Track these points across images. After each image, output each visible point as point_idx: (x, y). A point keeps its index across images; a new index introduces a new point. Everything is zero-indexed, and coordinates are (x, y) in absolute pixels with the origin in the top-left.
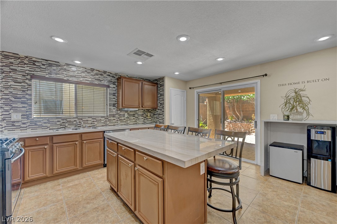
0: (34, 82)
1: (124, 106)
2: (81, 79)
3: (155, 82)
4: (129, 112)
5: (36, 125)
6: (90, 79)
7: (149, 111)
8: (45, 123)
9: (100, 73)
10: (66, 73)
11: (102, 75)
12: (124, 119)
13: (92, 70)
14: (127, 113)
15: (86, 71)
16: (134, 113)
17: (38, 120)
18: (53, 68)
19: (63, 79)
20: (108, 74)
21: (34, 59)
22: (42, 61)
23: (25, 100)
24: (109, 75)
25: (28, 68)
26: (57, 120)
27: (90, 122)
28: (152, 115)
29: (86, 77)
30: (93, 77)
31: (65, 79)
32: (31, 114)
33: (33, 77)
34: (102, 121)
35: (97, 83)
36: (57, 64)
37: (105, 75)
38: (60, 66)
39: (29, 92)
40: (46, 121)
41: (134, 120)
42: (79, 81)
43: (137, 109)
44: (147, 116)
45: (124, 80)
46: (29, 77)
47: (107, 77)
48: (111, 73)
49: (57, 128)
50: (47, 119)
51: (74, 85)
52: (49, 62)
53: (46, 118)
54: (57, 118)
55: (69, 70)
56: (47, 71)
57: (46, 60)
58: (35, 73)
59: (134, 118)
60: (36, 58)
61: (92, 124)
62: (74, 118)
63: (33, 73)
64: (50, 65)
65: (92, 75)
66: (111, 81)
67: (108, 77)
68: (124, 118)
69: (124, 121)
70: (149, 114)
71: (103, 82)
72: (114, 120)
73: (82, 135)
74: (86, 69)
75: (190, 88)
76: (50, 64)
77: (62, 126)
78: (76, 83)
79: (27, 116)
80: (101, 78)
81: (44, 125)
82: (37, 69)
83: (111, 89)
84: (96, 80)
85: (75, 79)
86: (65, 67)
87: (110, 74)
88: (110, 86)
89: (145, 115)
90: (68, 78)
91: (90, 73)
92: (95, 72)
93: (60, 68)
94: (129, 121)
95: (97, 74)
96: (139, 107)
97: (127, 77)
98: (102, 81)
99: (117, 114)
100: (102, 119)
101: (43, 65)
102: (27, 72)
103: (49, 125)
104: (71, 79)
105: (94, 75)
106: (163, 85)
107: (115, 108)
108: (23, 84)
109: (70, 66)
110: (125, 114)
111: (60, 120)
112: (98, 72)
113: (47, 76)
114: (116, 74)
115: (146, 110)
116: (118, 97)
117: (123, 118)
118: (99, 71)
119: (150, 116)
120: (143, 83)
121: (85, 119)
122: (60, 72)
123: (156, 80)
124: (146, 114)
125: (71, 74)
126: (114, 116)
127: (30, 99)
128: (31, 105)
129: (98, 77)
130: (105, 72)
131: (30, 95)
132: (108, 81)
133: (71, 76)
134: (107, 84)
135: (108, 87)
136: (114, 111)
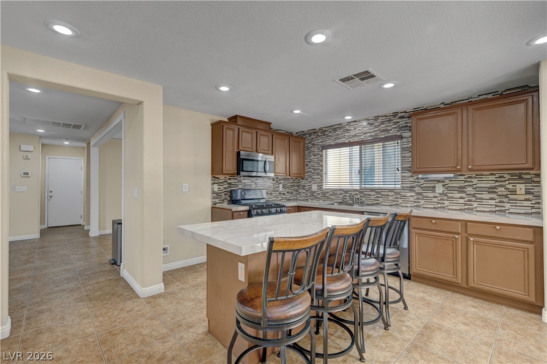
2: (363, 137)
4: (447, 182)
5: (325, 196)
6: (373, 134)
7: (521, 179)
8: (331, 195)
9: (387, 119)
10: (347, 134)
11: (389, 121)
12: (435, 197)
13: (377, 118)
14: (440, 185)
16: (463, 185)
17: (327, 191)
18: (337, 132)
19: (344, 143)
20: (400, 115)
21: (324, 129)
22: (329, 128)
23: (319, 171)
24: (401, 117)
25: (321, 140)
26: (339, 193)
30: (377, 129)
31: (347, 141)
32: (322, 185)
33: (324, 147)
34: (391, 198)
35: (383, 136)
37: (396, 120)
38: (342, 128)
41: (462, 201)
42: (361, 140)
44: (514, 192)
46: (320, 149)
47: (398, 122)
48: (406, 112)
51: (359, 147)
52: (334, 127)
53: (332, 189)
54: (340, 190)
55: (350, 130)
56: (333, 138)
57: (332, 126)
58: (325, 143)
59: (464, 195)
60: (326, 127)
62: (355, 190)
63: (323, 143)
64: (335, 130)
65: (376, 127)
66: (407, 126)
67: (400, 120)
68: (435, 194)
69: (435, 200)
70: (521, 187)
71: (393, 133)
72: (411, 196)
74: (368, 120)
76: (335, 128)
78: (361, 144)
79: (320, 187)
80: (390, 126)
81: (330, 197)
82: (326, 139)
83: (404, 140)
84: (381, 132)
85: (356, 139)
86: (347, 127)
87: (404, 114)
88: (404, 135)
89: (503, 189)
90: (349, 140)
91: (373, 124)
92: (380, 120)
93: (343, 130)
94: (447, 203)
95: (383, 123)
96: (455, 169)
97: (442, 106)
98: (391, 130)
99: (419, 186)
100: (390, 194)
101: (330, 132)
102: (320, 143)
103: (333, 197)
104: (352, 140)
105: (379, 126)
108: (318, 156)
110: (437, 186)
111: (342, 192)
112: (384, 118)
113: (333, 144)
115: (508, 177)
117: (431, 195)
118: (386, 116)
121: (367, 193)
122: (343, 135)
124: (510, 186)
126: (411, 189)
127: (322, 170)
128: (322, 176)
129: (384, 126)
130: (395, 114)
131: (322, 166)
132: (400, 128)
133: (353, 136)
134: (398, 134)
135: (401, 137)
136: (411, 179)
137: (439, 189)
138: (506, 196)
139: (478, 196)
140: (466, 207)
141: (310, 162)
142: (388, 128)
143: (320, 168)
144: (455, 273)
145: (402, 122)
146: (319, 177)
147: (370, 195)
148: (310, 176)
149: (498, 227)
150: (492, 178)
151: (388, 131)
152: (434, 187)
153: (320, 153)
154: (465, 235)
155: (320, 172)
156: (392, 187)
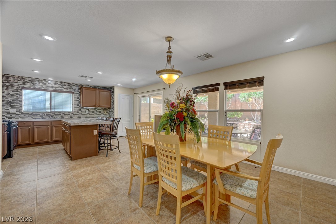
0: (24, 91)
1: (83, 105)
2: (54, 88)
3: (110, 89)
4: (89, 110)
5: (24, 116)
6: (60, 88)
7: (106, 109)
8: (30, 115)
9: (67, 84)
10: (44, 85)
11: (68, 85)
12: (86, 114)
13: (62, 82)
15: (57, 83)
17: (26, 113)
18: (35, 82)
19: (42, 89)
20: (73, 85)
21: (24, 78)
22: (28, 78)
23: (18, 101)
25: (20, 83)
27: (60, 115)
28: (109, 112)
29: (58, 87)
31: (43, 88)
32: (22, 110)
33: (23, 88)
34: (69, 115)
35: (65, 91)
36: (39, 80)
37: (71, 86)
38: (40, 81)
39: (20, 97)
40: (31, 114)
41: (93, 115)
42: (53, 90)
43: (94, 108)
44: (104, 112)
45: (83, 89)
46: (20, 88)
47: (72, 87)
49: (37, 118)
50: (31, 112)
51: (49, 92)
54: (38, 112)
55: (46, 83)
56: (31, 85)
57: (31, 78)
58: (24, 86)
59: (94, 113)
60: (25, 77)
61: (61, 116)
62: (49, 112)
63: (23, 86)
64: (34, 81)
65: (62, 86)
66: (76, 89)
67: (73, 86)
69: (86, 115)
70: (106, 111)
71: (69, 90)
72: (78, 114)
73: (52, 122)
75: (135, 94)
76: (34, 80)
77: (41, 117)
78: (51, 91)
79: (19, 111)
80: (68, 87)
82: (25, 84)
83: (75, 94)
84: (64, 88)
85: (50, 89)
86: (43, 81)
87: (75, 84)
88: (75, 92)
89: (102, 112)
90: (45, 88)
91: (60, 84)
92: (64, 84)
93: (40, 82)
94: (89, 116)
95: (65, 85)
96: (95, 106)
97: (88, 86)
99: (80, 111)
100: (68, 113)
101: (29, 81)
102: (20, 85)
103: (32, 116)
104: (47, 89)
105: (63, 86)
106: (113, 92)
107: (78, 106)
108: (17, 92)
109: (47, 81)
111: (40, 113)
113: (32, 87)
114: (79, 85)
115: (103, 109)
116: (80, 100)
117: (84, 113)
119: (107, 113)
120: (99, 90)
121: (56, 113)
122: (40, 85)
123: (110, 88)
124: (104, 111)
125: (47, 85)
126: (77, 112)
127: (21, 101)
128: (21, 104)
129: (66, 87)
130: (71, 84)
131: (21, 99)
132: (73, 89)
133: (47, 87)
134: (72, 91)
135: (73, 93)
136: (77, 108)
137: (87, 112)
138: (103, 113)
139: (97, 114)
140: (94, 117)
146: (18, 105)
147: (58, 114)
150: (100, 109)
151: (68, 89)
152: (85, 111)
153: (20, 91)
156: (69, 111)
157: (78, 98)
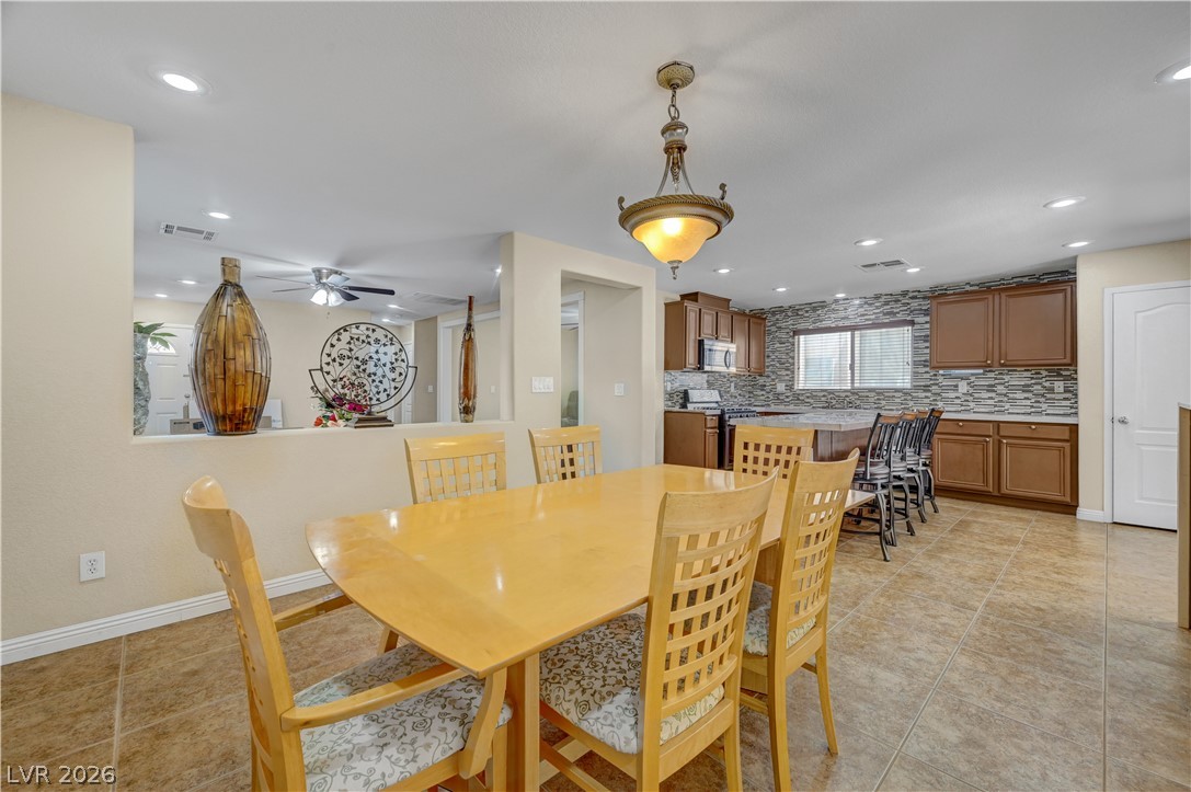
1: (935, 364)
2: (857, 320)
4: (973, 379)
5: (798, 399)
6: (873, 317)
7: (1060, 374)
8: (808, 398)
9: (893, 298)
10: (834, 315)
11: (897, 301)
12: (957, 398)
13: (878, 296)
14: (964, 383)
15: (866, 302)
16: (993, 383)
17: (800, 392)
18: (818, 313)
19: (830, 327)
20: (911, 295)
23: (788, 365)
24: (914, 298)
25: (791, 322)
26: (820, 394)
29: (867, 314)
30: (879, 310)
31: (834, 325)
32: (794, 385)
33: (797, 332)
34: (899, 400)
35: (887, 321)
37: (905, 300)
38: (826, 307)
40: (809, 394)
41: (990, 401)
42: (854, 324)
44: (1052, 391)
46: (791, 334)
47: (909, 304)
48: (919, 291)
49: (821, 405)
50: (810, 391)
54: (822, 391)
55: (838, 310)
56: (810, 321)
58: (798, 326)
59: (993, 395)
60: (799, 305)
62: (845, 390)
63: (795, 326)
64: (815, 309)
66: (921, 310)
67: (912, 300)
68: (957, 394)
69: (958, 401)
71: (900, 317)
72: (926, 397)
74: (865, 298)
76: (814, 307)
77: (827, 405)
78: (853, 329)
79: (790, 387)
80: (897, 308)
81: (807, 400)
82: (800, 321)
83: (917, 327)
84: (884, 314)
85: (849, 323)
86: (833, 306)
87: (916, 293)
88: (916, 320)
89: (1037, 386)
90: (837, 323)
91: (873, 304)
93: (826, 309)
94: (972, 405)
95: (887, 303)
96: (984, 364)
98: (900, 312)
99: (937, 384)
100: (898, 395)
101: (807, 311)
102: (791, 327)
103: (812, 401)
104: (841, 324)
105: (882, 306)
108: (787, 344)
110: (959, 384)
111: (826, 394)
112: (890, 296)
113: (811, 327)
115: (1045, 374)
117: (953, 395)
118: (892, 294)
119: (1068, 391)
121: (862, 394)
122: (827, 316)
124: (1047, 384)
125: (843, 314)
126: (926, 388)
127: (793, 364)
128: (793, 372)
129: (889, 307)
130: (905, 294)
131: (793, 358)
132: (911, 312)
133: (843, 318)
134: (909, 318)
135: (912, 323)
136: (926, 375)
137: (963, 387)
138: (1043, 395)
139: (1010, 396)
140: (996, 409)
141: (773, 352)
142: (895, 311)
143: (790, 360)
144: (986, 481)
145: (915, 304)
146: (789, 372)
148: (773, 372)
149: (1033, 427)
150: (1027, 374)
151: (894, 314)
152: (956, 386)
153: (791, 340)
154: (997, 437)
155: (789, 367)
156: (899, 385)
157: (926, 339)
